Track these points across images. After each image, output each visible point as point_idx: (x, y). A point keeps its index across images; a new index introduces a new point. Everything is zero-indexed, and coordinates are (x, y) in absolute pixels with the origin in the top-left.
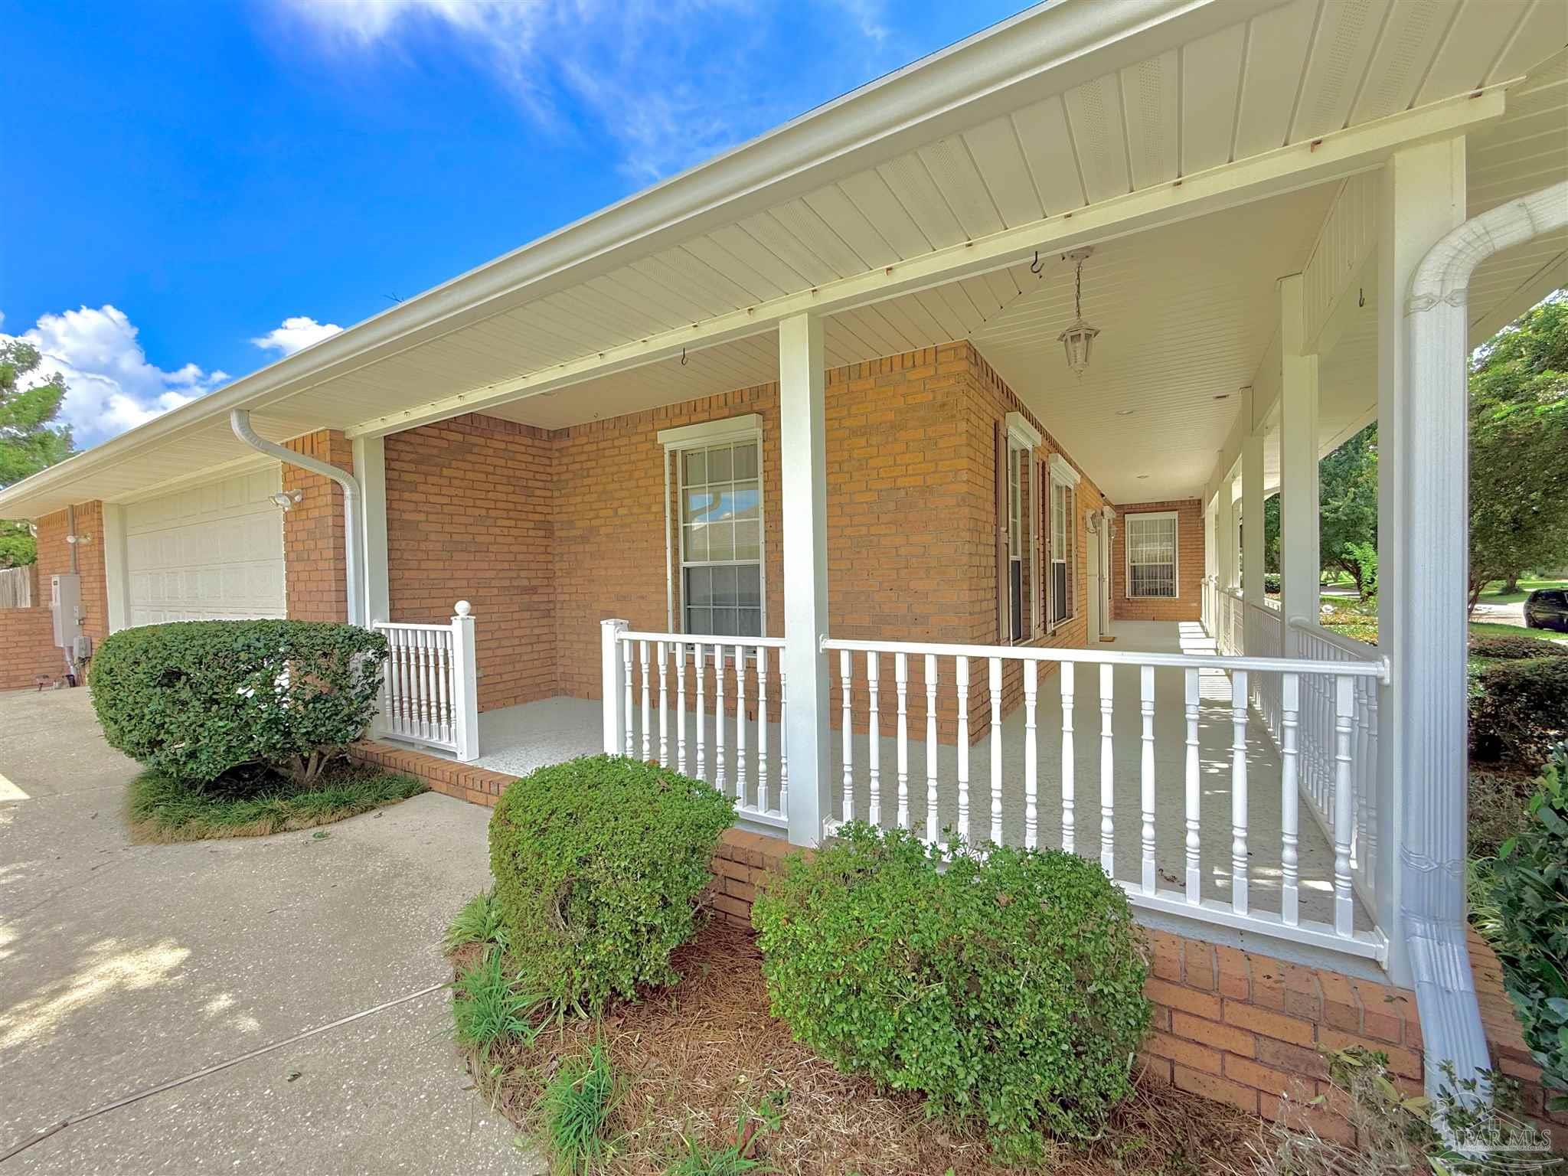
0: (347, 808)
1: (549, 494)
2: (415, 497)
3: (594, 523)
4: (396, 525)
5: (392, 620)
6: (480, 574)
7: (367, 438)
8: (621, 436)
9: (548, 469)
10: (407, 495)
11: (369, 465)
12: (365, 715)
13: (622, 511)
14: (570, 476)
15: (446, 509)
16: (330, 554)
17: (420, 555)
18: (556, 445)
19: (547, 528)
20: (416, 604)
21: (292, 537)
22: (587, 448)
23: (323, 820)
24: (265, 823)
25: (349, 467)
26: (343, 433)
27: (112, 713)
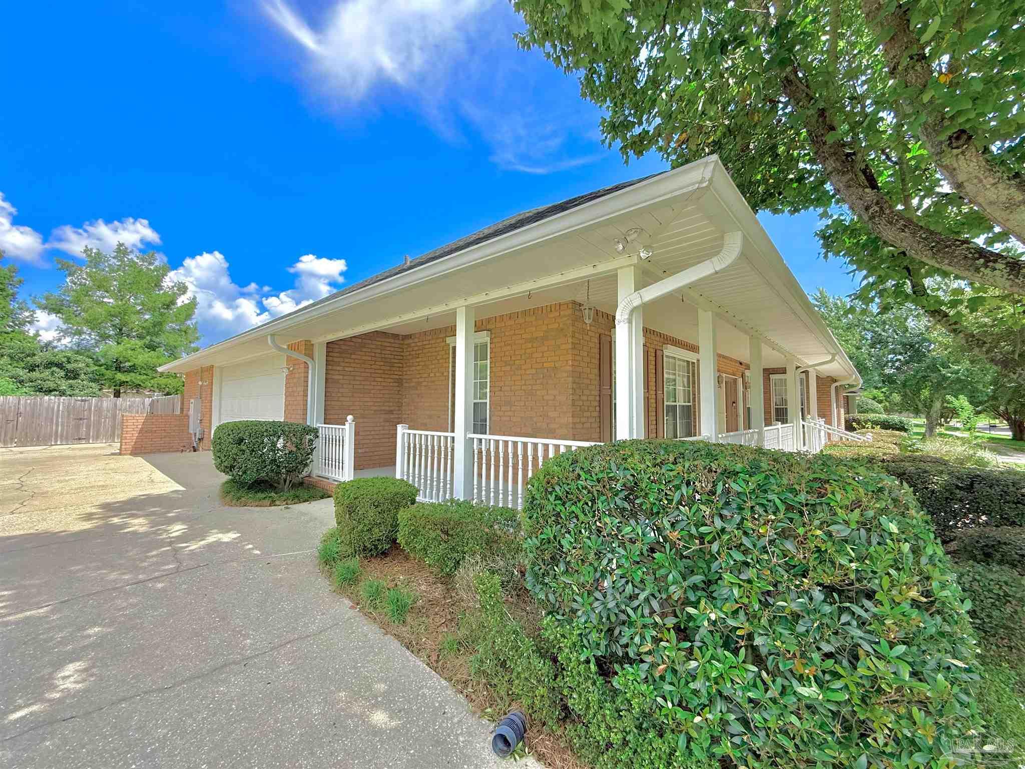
0: (298, 499)
1: (401, 365)
2: (338, 368)
3: (420, 380)
4: (330, 380)
5: (325, 423)
6: (366, 404)
7: (320, 344)
8: (432, 339)
9: (402, 354)
10: (335, 368)
11: (320, 354)
12: (308, 461)
13: (432, 375)
14: (411, 357)
15: (352, 373)
16: (302, 393)
17: (339, 395)
18: (407, 342)
19: (400, 382)
20: (336, 416)
21: (288, 386)
22: (418, 344)
23: (289, 502)
24: (267, 502)
25: (311, 357)
26: (310, 341)
27: (218, 454)
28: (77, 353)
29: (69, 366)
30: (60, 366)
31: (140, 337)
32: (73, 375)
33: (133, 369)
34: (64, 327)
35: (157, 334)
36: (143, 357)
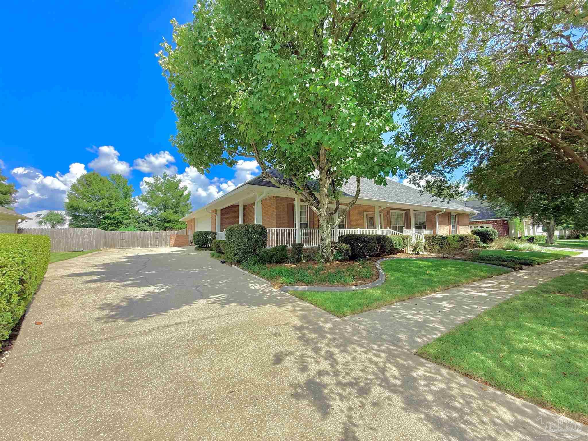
11: (219, 213)
28: (152, 216)
29: (150, 221)
30: (147, 221)
31: (172, 209)
32: (151, 225)
33: (169, 222)
34: (148, 206)
35: (177, 207)
36: (173, 217)
